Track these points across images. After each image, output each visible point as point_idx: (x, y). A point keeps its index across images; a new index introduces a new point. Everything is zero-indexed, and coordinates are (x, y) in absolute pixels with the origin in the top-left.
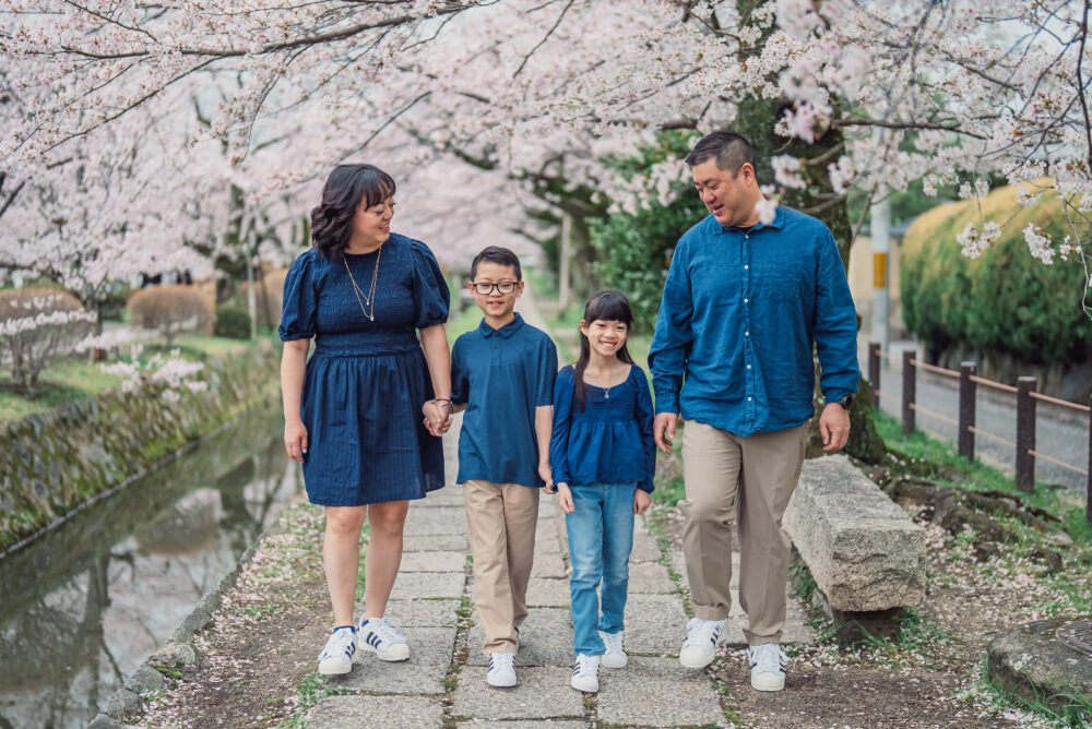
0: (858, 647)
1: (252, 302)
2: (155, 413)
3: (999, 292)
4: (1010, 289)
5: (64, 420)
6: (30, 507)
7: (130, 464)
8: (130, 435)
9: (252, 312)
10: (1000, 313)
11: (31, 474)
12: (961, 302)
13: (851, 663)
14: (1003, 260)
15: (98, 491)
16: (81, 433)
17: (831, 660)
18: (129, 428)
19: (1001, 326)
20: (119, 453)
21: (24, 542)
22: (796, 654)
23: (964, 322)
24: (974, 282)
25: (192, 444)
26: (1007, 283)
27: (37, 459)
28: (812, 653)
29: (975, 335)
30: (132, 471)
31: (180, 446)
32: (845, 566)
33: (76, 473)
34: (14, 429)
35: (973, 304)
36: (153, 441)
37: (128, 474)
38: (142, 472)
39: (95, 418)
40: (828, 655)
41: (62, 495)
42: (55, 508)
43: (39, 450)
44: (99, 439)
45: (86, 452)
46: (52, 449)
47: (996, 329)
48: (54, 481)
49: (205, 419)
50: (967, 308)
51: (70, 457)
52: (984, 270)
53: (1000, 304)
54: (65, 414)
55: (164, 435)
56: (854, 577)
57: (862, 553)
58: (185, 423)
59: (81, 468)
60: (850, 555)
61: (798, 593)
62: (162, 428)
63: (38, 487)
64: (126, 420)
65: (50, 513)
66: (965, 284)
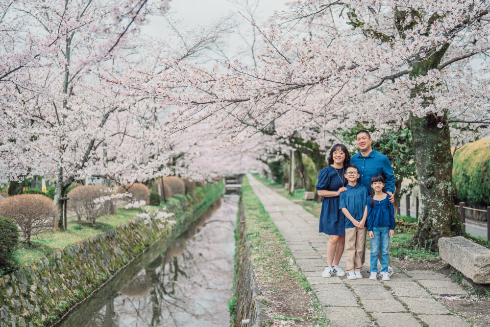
0: (484, 295)
1: (160, 190)
2: (134, 236)
3: (482, 182)
4: (487, 180)
5: (108, 237)
6: (103, 271)
7: (129, 255)
8: (128, 244)
9: (160, 194)
10: (483, 190)
11: (102, 259)
12: (465, 186)
13: (483, 300)
14: (484, 168)
15: (122, 266)
16: (114, 242)
17: (476, 299)
18: (127, 241)
19: (483, 195)
20: (126, 251)
21: (103, 284)
22: (463, 298)
23: (467, 194)
24: (471, 178)
25: (147, 248)
26: (486, 177)
27: (103, 252)
28: (469, 297)
29: (471, 199)
30: (131, 258)
31: (144, 249)
32: (479, 268)
33: (114, 259)
34: (95, 240)
35: (470, 187)
36: (135, 246)
37: (129, 259)
38: (134, 258)
39: (117, 237)
40: (475, 298)
41: (111, 266)
42: (111, 271)
43: (102, 249)
44: (119, 245)
45: (116, 250)
46: (106, 249)
47: (481, 196)
48: (108, 261)
49: (150, 238)
50: (467, 188)
51: (111, 251)
52: (476, 173)
53: (483, 186)
54: (108, 235)
55: (138, 244)
56: (482, 272)
57: (484, 264)
58: (144, 239)
59: (115, 256)
60: (480, 265)
61: (455, 281)
62: (137, 241)
63: (104, 263)
64: (126, 238)
65: (109, 274)
66: (467, 178)
